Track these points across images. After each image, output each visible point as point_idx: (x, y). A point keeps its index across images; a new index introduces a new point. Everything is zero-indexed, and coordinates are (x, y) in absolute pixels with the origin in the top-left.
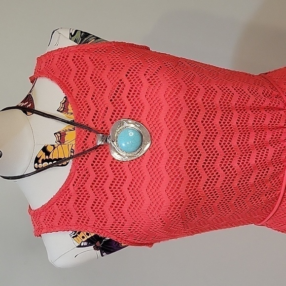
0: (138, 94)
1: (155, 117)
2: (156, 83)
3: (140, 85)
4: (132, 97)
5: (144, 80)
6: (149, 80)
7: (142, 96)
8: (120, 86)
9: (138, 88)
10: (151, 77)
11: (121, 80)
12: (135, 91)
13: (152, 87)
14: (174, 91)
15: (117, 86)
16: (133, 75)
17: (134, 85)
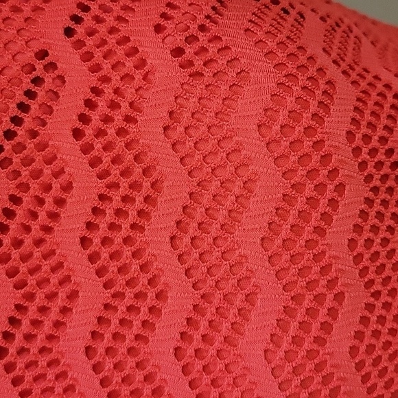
0: (128, 119)
1: (214, 230)
2: (215, 67)
3: (138, 76)
4: (100, 133)
5: (156, 53)
6: (178, 52)
7: (149, 131)
8: (37, 81)
9: (130, 93)
10: (191, 39)
11: (42, 54)
12: (114, 105)
13: (199, 90)
14: (306, 105)
15: (27, 84)
16: (103, 29)
17: (106, 79)
